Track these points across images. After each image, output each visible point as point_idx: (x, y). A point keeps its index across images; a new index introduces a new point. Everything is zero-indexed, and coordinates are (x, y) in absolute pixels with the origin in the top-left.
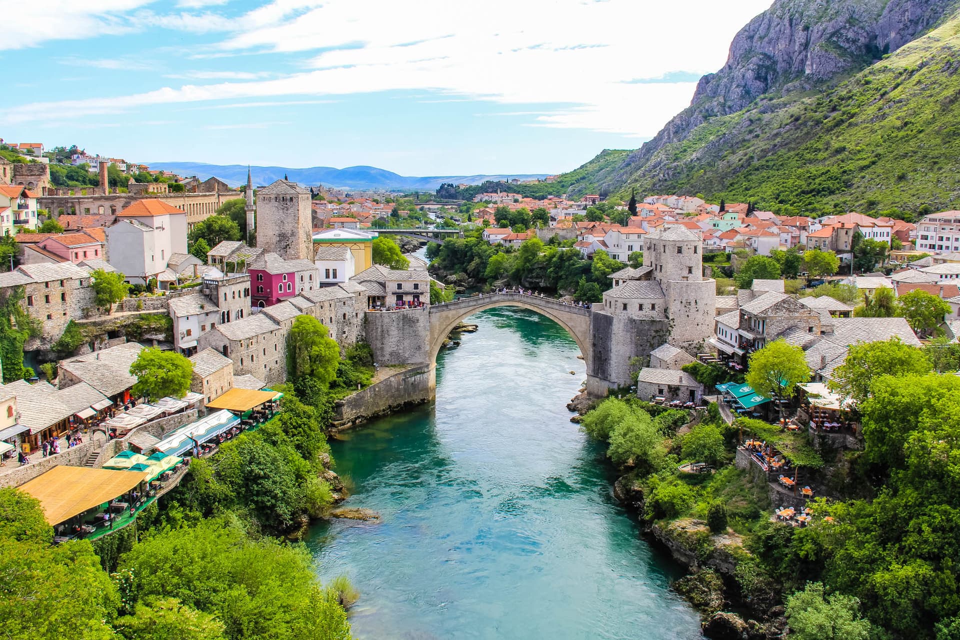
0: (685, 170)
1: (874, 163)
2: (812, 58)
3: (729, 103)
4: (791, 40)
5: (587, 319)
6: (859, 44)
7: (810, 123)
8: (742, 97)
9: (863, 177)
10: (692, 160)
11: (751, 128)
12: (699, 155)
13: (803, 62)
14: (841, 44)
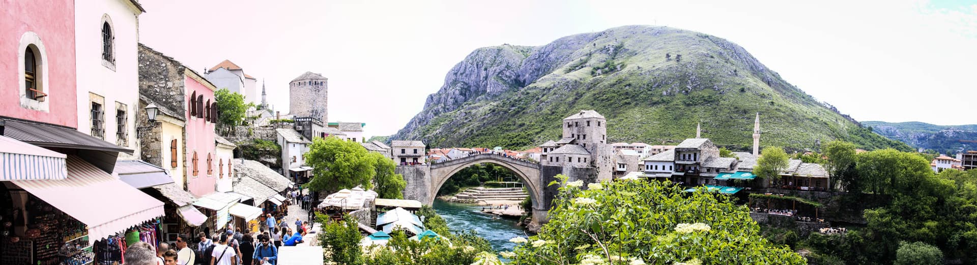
0: (434, 138)
1: (542, 130)
2: (491, 84)
3: (447, 107)
4: (478, 75)
5: (538, 171)
6: (512, 78)
7: (501, 113)
8: (454, 104)
9: (540, 137)
10: (437, 134)
11: (466, 117)
12: (440, 131)
13: (485, 86)
14: (504, 78)
